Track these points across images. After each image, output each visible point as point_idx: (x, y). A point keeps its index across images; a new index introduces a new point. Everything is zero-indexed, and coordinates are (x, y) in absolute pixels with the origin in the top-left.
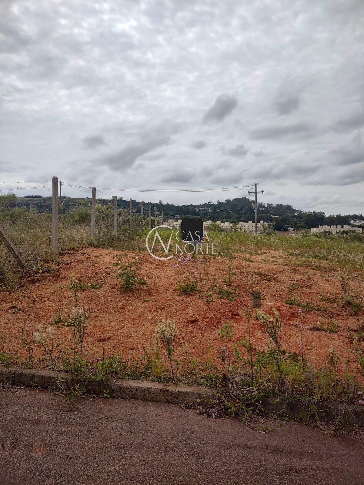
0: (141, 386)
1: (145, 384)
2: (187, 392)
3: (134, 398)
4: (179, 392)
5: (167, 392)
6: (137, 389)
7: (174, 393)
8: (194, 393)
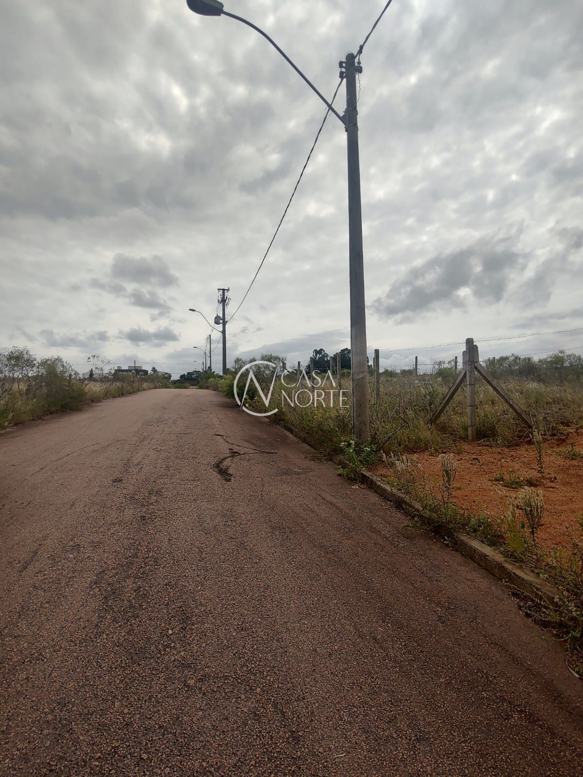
0: (480, 549)
1: (487, 550)
2: (523, 579)
3: (472, 559)
4: (514, 574)
5: (502, 568)
6: (475, 550)
7: (509, 573)
8: (531, 584)
